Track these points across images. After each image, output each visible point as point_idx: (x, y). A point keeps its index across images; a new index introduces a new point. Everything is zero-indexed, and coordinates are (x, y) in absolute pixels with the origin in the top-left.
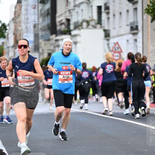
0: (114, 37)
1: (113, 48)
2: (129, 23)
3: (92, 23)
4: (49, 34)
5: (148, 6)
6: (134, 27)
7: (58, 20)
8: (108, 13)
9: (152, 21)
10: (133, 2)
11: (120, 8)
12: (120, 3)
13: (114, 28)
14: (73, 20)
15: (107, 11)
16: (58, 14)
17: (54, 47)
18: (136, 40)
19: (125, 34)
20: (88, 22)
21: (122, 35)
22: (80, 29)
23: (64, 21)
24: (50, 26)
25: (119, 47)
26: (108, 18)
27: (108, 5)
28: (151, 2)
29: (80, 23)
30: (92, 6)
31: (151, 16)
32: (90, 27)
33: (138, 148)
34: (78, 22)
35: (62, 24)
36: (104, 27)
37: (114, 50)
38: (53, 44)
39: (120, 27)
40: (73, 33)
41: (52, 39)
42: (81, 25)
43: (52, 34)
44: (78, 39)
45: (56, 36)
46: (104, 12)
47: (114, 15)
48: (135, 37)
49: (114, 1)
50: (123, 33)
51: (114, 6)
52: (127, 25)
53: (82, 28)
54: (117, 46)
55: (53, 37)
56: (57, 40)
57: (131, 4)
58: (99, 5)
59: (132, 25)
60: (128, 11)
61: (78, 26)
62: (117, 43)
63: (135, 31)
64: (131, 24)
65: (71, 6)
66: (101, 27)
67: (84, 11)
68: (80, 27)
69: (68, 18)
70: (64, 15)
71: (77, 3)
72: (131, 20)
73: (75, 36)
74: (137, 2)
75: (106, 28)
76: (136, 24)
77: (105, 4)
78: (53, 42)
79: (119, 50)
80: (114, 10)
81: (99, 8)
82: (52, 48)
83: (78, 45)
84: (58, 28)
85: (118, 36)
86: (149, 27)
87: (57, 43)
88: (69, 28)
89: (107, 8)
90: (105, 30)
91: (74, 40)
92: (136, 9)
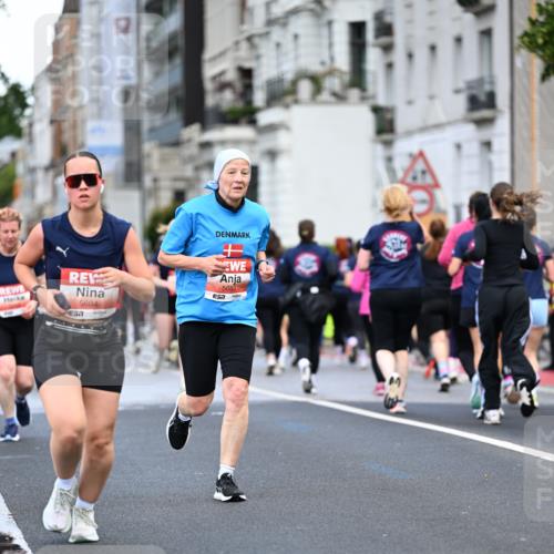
0: (409, 133)
1: (406, 172)
2: (461, 85)
3: (333, 83)
4: (179, 123)
5: (533, 22)
6: (483, 98)
7: (209, 71)
8: (388, 48)
9: (545, 77)
10: (477, 9)
11: (431, 29)
12: (431, 13)
13: (410, 103)
14: (264, 73)
15: (384, 40)
16: (208, 54)
17: (197, 169)
18: (488, 145)
19: (449, 123)
20: (316, 81)
21: (438, 126)
22: (287, 106)
23: (232, 76)
24: (181, 93)
25: (428, 170)
26: (390, 66)
27: (388, 19)
28: (541, 9)
29: (287, 85)
30: (330, 23)
31: (542, 57)
32: (325, 96)
34: (280, 80)
35: (223, 87)
36: (374, 97)
37: (409, 180)
38: (191, 159)
39: (432, 97)
40: (265, 118)
41: (189, 140)
42: (293, 90)
43: (188, 122)
44: (282, 140)
45: (204, 128)
46: (375, 46)
47: (410, 56)
48: (485, 134)
49: (409, 6)
50: (442, 118)
51: (410, 22)
52: (457, 91)
53: (296, 102)
54: (420, 166)
55: (193, 133)
56: (206, 145)
57: (469, 17)
58: (357, 18)
59: (474, 92)
60: (459, 40)
61: (281, 94)
62: (421, 154)
63: (485, 113)
64: (470, 85)
65: (257, 22)
66: (363, 99)
67: (302, 41)
68: (289, 99)
69: (247, 65)
70: (230, 55)
71: (277, 10)
72: (471, 72)
73: (272, 128)
74: (491, 9)
75: (381, 101)
76: (487, 88)
77: (379, 16)
78: (192, 150)
79: (429, 180)
80: (409, 37)
81: (357, 29)
82: (189, 171)
83: (282, 163)
84: (210, 101)
85: (424, 129)
86: (536, 97)
87: (206, 157)
88: (249, 102)
89: (385, 29)
90: (376, 110)
91: (267, 142)
92: (487, 34)
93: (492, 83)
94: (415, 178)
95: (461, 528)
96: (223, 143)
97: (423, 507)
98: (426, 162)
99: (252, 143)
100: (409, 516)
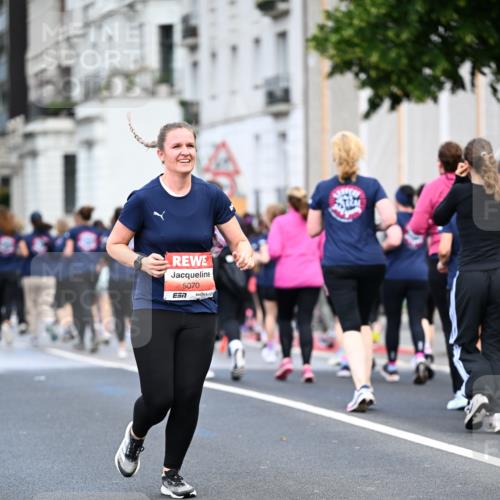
0: (213, 125)
1: (210, 160)
2: (260, 81)
4: (5, 116)
5: (322, 27)
6: (279, 93)
7: (32, 69)
8: (193, 48)
9: (331, 74)
10: (274, 13)
11: (233, 31)
12: (233, 17)
13: (213, 97)
15: (190, 41)
16: (31, 53)
17: (22, 157)
18: (283, 136)
19: (250, 116)
21: (239, 119)
22: (103, 100)
24: (6, 88)
25: (230, 159)
26: (195, 65)
27: (193, 22)
28: (329, 15)
30: (141, 26)
31: (331, 58)
33: (291, 483)
36: (180, 93)
37: (213, 167)
38: (15, 148)
39: (233, 93)
40: (82, 111)
41: (14, 132)
43: (13, 114)
44: (97, 131)
45: (28, 120)
46: (182, 45)
47: (214, 55)
48: (282, 125)
49: (213, 10)
50: (241, 110)
51: (213, 24)
52: (257, 87)
54: (222, 155)
55: (17, 124)
56: (29, 136)
57: (266, 21)
58: (166, 21)
59: (272, 88)
60: (257, 41)
62: (223, 145)
63: (281, 107)
64: (268, 82)
66: (172, 94)
72: (269, 70)
73: (88, 120)
74: (285, 14)
75: (188, 96)
76: (283, 85)
77: (186, 19)
78: (15, 140)
79: (230, 168)
80: (213, 38)
81: (166, 31)
82: (13, 159)
83: (98, 151)
85: (227, 121)
86: (327, 93)
87: (29, 146)
89: (191, 32)
90: (184, 104)
91: (84, 133)
92: (283, 35)
93: (288, 79)
94: (218, 165)
95: (260, 480)
96: (45, 133)
97: (226, 462)
98: (228, 151)
99: (71, 133)
100: (214, 470)
